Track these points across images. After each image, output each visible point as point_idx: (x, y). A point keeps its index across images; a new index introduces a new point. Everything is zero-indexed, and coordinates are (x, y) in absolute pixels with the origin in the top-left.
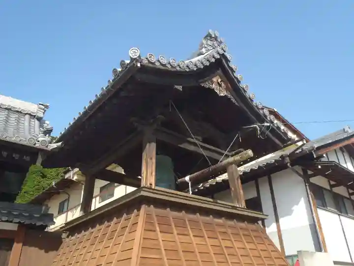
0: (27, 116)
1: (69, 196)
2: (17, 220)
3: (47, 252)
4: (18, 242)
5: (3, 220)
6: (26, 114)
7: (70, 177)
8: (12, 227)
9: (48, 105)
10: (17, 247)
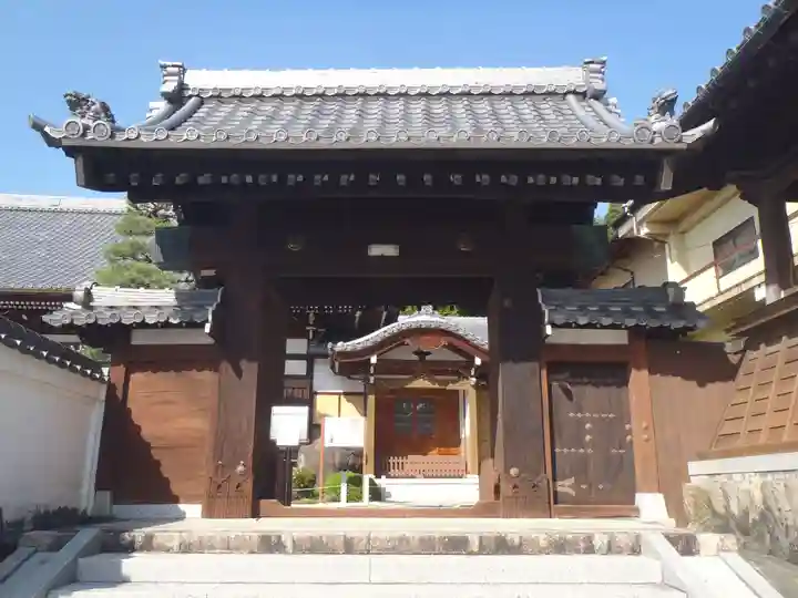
0: (571, 98)
1: (632, 273)
2: (631, 322)
3: (702, 385)
4: (639, 368)
5: (604, 324)
6: (565, 94)
7: (632, 229)
8: (619, 338)
9: (604, 58)
10: (639, 378)
